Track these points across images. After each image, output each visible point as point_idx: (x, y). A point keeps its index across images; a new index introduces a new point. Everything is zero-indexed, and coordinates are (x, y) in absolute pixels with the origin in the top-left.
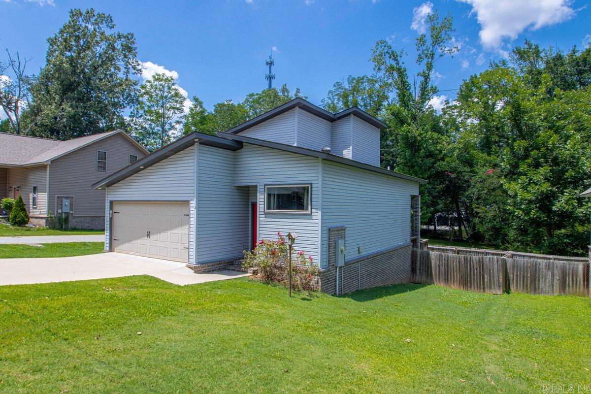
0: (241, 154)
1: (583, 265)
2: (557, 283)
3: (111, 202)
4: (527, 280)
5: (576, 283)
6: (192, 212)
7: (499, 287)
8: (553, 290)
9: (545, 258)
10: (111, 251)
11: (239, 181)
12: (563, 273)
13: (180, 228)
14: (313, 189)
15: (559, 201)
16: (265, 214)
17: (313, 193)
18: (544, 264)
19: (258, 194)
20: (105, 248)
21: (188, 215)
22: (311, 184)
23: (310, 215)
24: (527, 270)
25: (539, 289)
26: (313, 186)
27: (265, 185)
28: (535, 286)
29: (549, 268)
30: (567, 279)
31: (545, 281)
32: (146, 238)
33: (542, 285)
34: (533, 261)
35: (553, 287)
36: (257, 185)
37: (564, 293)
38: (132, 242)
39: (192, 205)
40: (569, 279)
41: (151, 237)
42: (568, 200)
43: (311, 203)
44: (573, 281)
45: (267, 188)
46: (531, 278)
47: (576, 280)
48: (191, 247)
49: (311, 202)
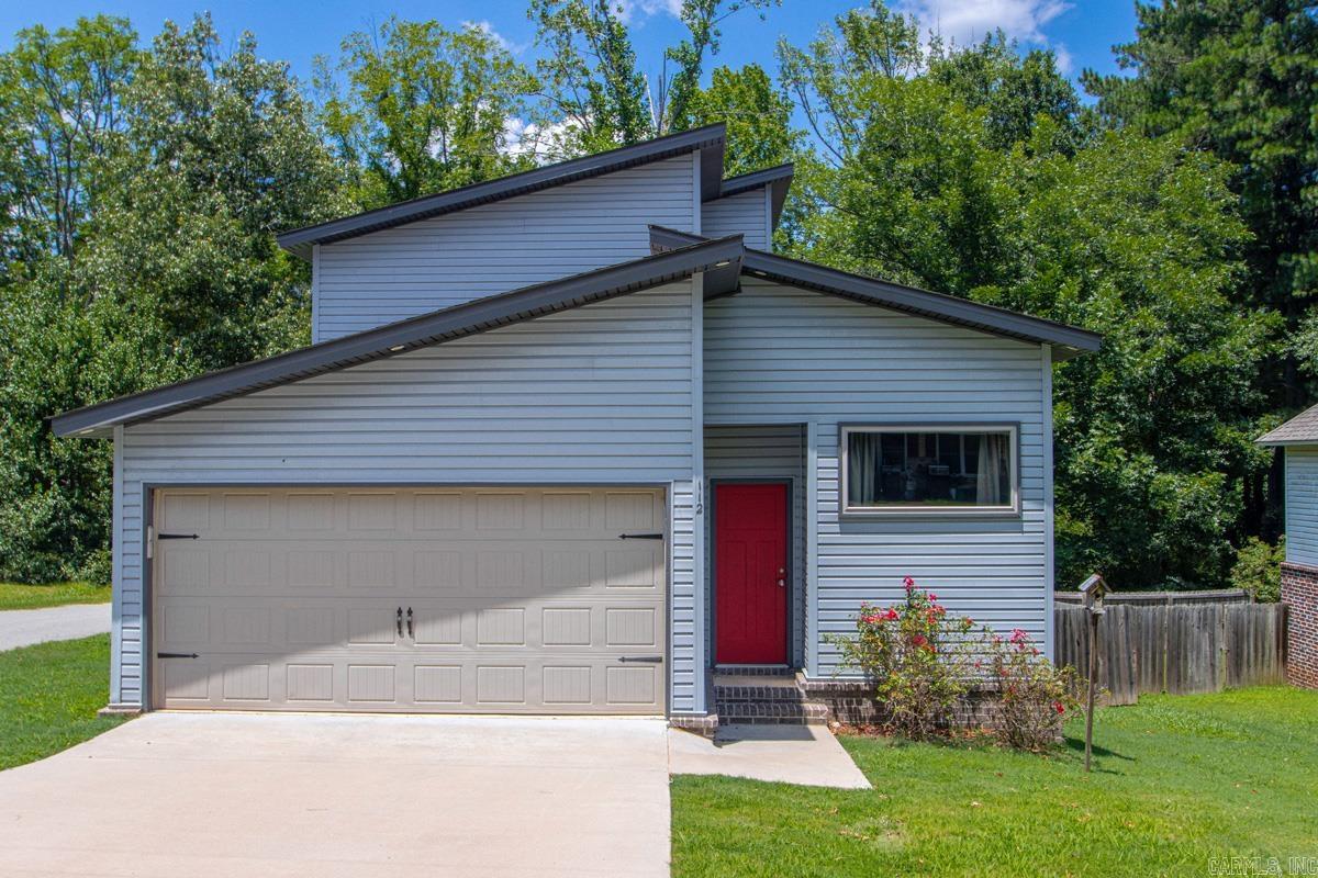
0: (731, 313)
1: (1277, 609)
2: (1222, 660)
3: (150, 491)
4: (1161, 659)
5: (1263, 656)
6: (676, 526)
7: (1132, 683)
8: (1214, 679)
9: (1194, 600)
10: (151, 709)
11: (726, 409)
12: (1236, 633)
13: (598, 587)
14: (1025, 440)
15: (1081, 451)
16: (843, 520)
17: (1025, 451)
18: (1196, 615)
19: (812, 455)
20: (114, 695)
21: (659, 537)
22: (1018, 424)
23: (1017, 518)
24: (1161, 635)
25: (1186, 679)
26: (1025, 428)
27: (840, 425)
28: (1179, 672)
29: (1205, 625)
30: (1246, 647)
31: (1198, 658)
32: (391, 636)
33: (1192, 669)
34: (1174, 609)
35: (1213, 672)
36: (804, 425)
37: (1239, 682)
38: (290, 659)
39: (676, 500)
40: (1249, 647)
41: (418, 631)
42: (1104, 449)
43: (1019, 483)
44: (1256, 651)
45: (850, 434)
46: (1170, 652)
47: (1263, 647)
48: (677, 653)
49: (1019, 478)
